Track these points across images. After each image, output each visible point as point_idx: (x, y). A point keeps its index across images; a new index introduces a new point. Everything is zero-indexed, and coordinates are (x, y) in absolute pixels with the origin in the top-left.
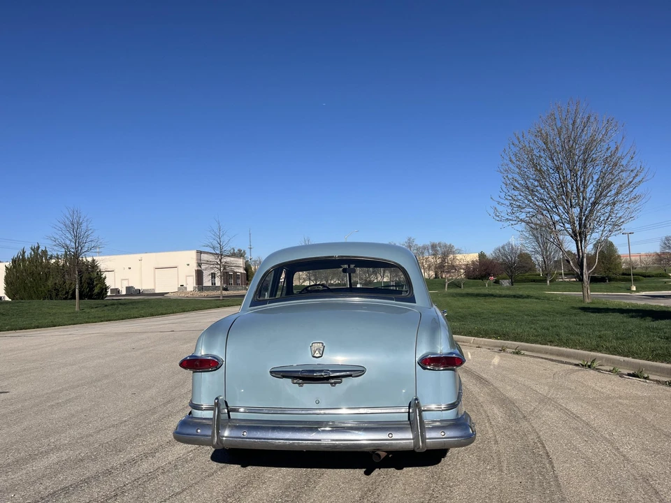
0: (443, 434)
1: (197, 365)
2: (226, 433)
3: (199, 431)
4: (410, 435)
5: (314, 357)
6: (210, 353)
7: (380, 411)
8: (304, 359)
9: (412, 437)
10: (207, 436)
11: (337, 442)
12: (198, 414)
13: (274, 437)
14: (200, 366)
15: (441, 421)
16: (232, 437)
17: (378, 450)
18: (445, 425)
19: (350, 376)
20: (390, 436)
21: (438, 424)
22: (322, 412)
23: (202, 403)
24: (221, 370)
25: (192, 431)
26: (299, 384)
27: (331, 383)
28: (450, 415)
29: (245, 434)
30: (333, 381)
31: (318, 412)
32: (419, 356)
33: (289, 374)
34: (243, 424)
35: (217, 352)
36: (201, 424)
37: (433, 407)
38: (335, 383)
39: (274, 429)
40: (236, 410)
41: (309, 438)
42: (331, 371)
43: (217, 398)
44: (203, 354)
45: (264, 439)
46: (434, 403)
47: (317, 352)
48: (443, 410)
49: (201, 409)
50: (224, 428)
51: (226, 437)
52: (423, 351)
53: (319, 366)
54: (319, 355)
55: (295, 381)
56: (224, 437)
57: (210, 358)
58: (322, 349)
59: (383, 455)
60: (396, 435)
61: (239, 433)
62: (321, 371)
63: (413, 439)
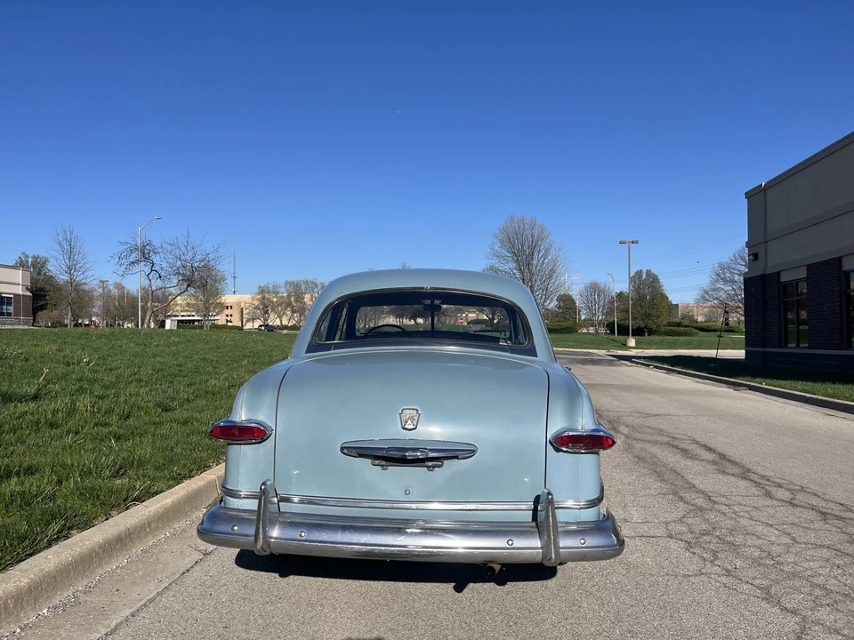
0: (582, 541)
1: (234, 435)
2: (275, 533)
3: (236, 528)
4: (536, 543)
5: (404, 428)
6: (253, 418)
7: (494, 507)
8: (388, 432)
9: (540, 546)
10: (247, 536)
11: (435, 550)
12: (234, 503)
13: (345, 540)
14: (239, 436)
15: (577, 523)
16: (285, 539)
17: (491, 562)
18: (584, 530)
19: (457, 457)
20: (510, 542)
21: (574, 527)
22: (414, 506)
23: (240, 489)
24: (269, 443)
25: (225, 528)
26: (382, 466)
27: (428, 467)
28: (590, 515)
29: (303, 534)
30: (430, 464)
31: (408, 505)
32: (552, 432)
33: (369, 453)
34: (298, 520)
35: (263, 416)
36: (238, 518)
37: (570, 503)
38: (434, 467)
39: (345, 528)
40: (287, 500)
41: (395, 543)
42: (430, 450)
43: (264, 484)
44: (243, 419)
45: (331, 543)
46: (571, 499)
47: (409, 422)
48: (582, 508)
49: (239, 497)
50: (273, 524)
51: (275, 538)
52: (557, 425)
53: (412, 442)
54: (412, 427)
55: (377, 462)
56: (271, 538)
57: (252, 425)
58: (416, 418)
59: (497, 568)
60: (519, 543)
61: (294, 534)
62: (416, 450)
63: (541, 548)
